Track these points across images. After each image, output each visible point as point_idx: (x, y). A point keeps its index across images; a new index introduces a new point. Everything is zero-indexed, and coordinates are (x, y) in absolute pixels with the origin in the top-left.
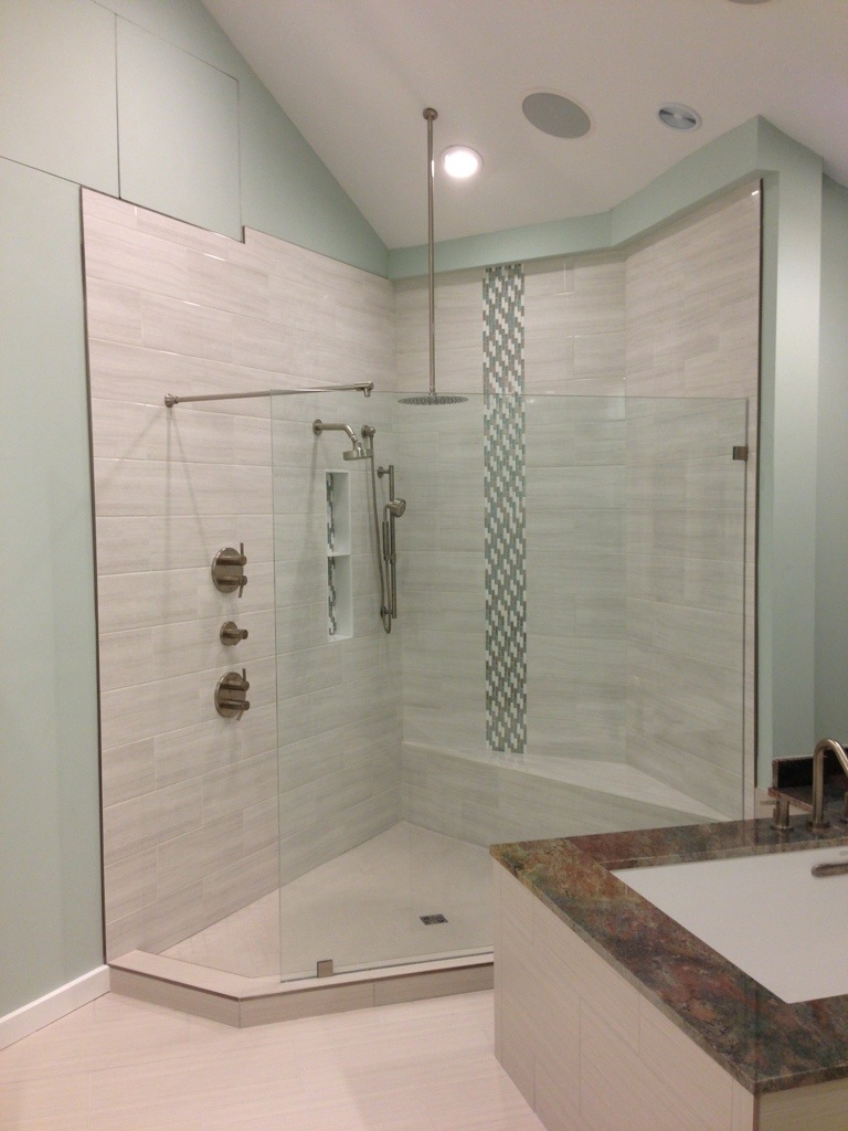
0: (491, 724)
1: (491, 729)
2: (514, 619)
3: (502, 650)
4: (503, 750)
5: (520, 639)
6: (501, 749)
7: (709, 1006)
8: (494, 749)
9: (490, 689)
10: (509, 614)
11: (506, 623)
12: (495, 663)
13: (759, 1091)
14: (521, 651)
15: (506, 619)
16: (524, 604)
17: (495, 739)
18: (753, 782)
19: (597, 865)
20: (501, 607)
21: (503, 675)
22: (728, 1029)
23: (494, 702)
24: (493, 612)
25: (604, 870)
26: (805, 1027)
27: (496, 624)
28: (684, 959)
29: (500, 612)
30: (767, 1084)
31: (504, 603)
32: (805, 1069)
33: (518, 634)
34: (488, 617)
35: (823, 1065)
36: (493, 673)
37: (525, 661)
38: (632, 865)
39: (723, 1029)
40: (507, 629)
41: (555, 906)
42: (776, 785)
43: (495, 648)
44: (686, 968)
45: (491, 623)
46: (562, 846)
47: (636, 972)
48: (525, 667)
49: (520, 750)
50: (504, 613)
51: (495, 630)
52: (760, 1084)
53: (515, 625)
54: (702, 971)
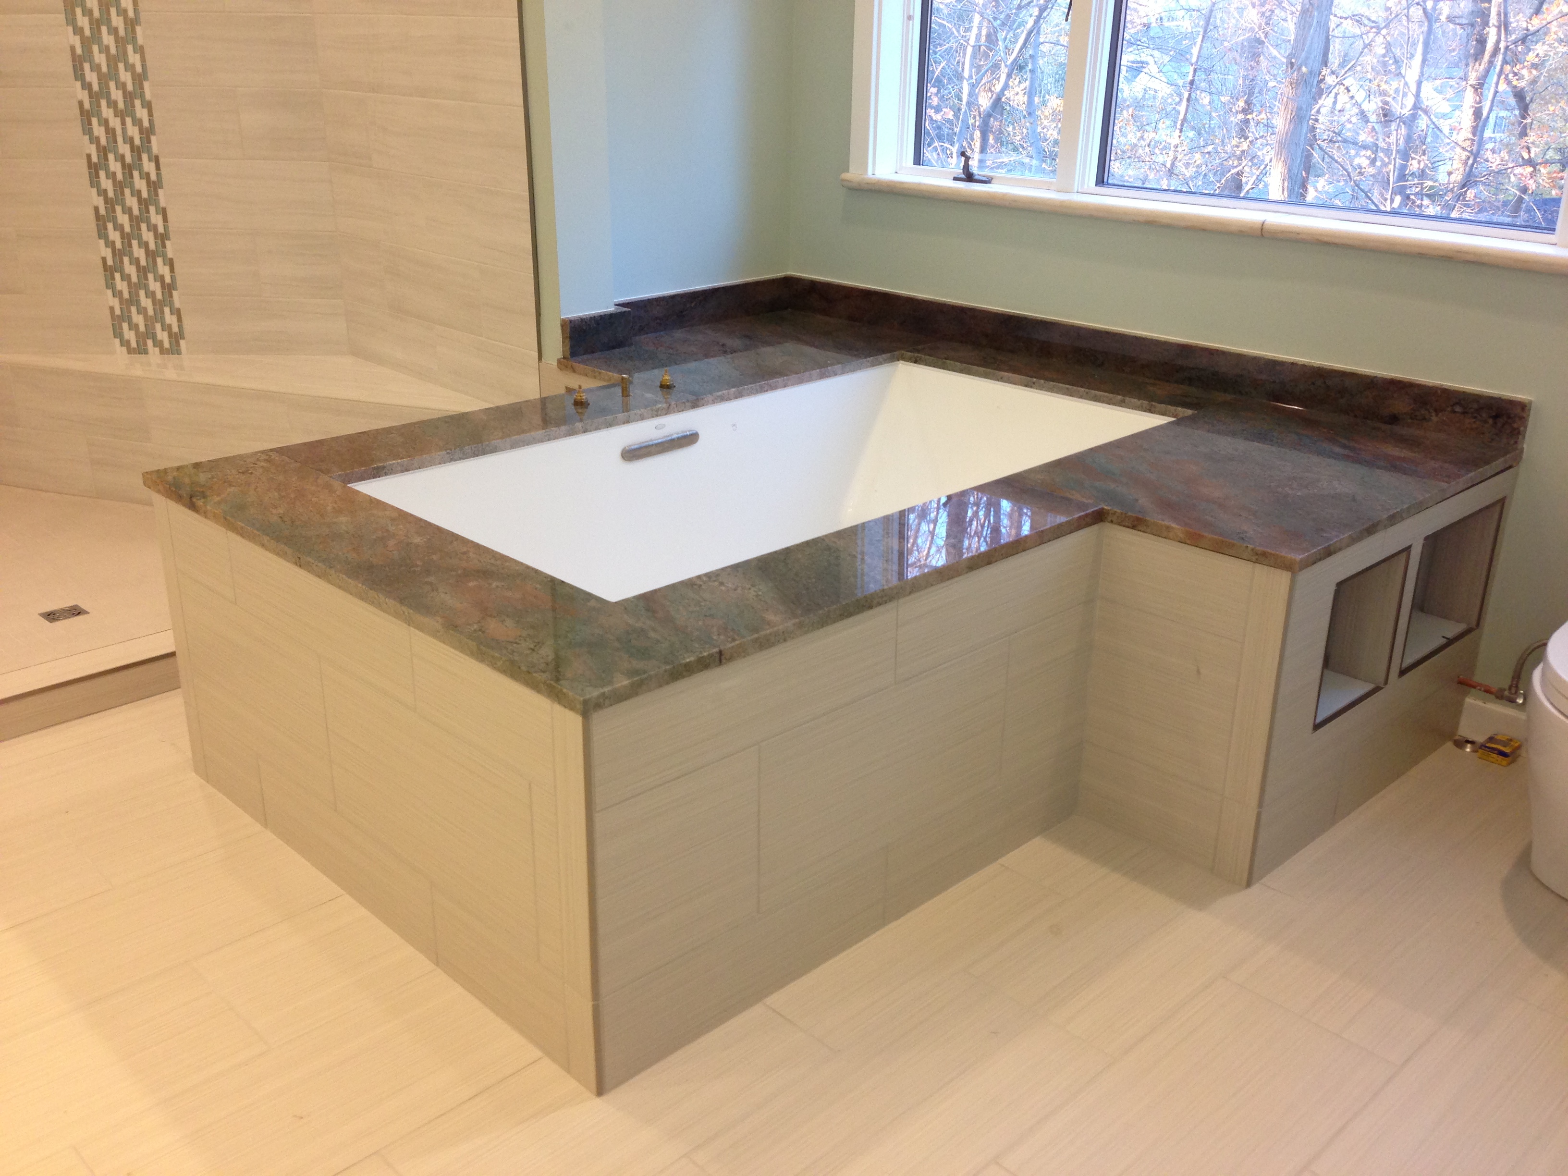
0: (118, 312)
1: (118, 321)
2: (133, 131)
3: (119, 187)
4: (146, 352)
5: (148, 166)
6: (141, 350)
7: (509, 622)
8: (130, 351)
9: (108, 253)
10: (123, 123)
11: (120, 139)
12: (111, 209)
13: (587, 710)
14: (155, 186)
15: (119, 132)
16: (148, 105)
17: (130, 335)
18: (536, 354)
19: (324, 478)
20: (107, 112)
21: (127, 229)
22: (539, 644)
23: (117, 276)
24: (94, 121)
25: (337, 484)
26: (639, 625)
27: (103, 142)
28: (467, 574)
29: (106, 121)
30: (598, 697)
31: (112, 104)
32: (645, 672)
33: (145, 157)
34: (87, 129)
35: (666, 663)
36: (110, 226)
37: (162, 204)
38: (377, 473)
39: (532, 646)
40: (124, 149)
41: (266, 539)
42: (568, 354)
43: (106, 184)
44: (471, 584)
45: (95, 140)
46: (266, 460)
47: (402, 601)
48: (164, 213)
49: (175, 349)
50: (115, 123)
51: (103, 152)
52: (589, 699)
53: (137, 142)
54: (494, 585)
